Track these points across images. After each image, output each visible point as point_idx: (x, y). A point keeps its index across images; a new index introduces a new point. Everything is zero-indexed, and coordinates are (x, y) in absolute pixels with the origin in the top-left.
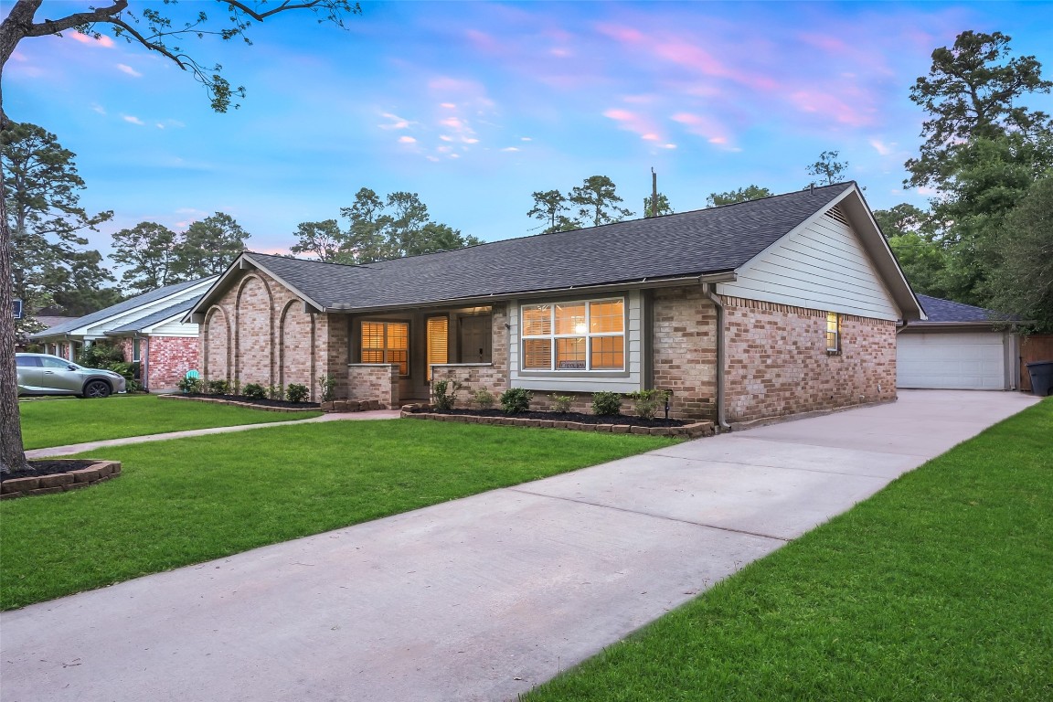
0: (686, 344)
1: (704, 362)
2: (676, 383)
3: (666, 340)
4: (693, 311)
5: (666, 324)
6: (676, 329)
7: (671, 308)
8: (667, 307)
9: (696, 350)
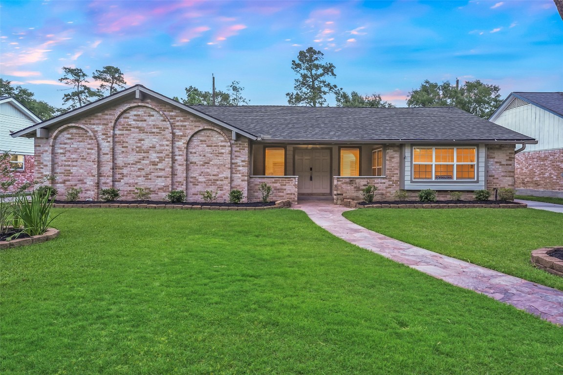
0: (501, 169)
1: (509, 176)
2: (496, 185)
3: (491, 167)
4: (505, 155)
5: (492, 160)
6: (496, 162)
7: (494, 153)
8: (492, 153)
9: (506, 172)
